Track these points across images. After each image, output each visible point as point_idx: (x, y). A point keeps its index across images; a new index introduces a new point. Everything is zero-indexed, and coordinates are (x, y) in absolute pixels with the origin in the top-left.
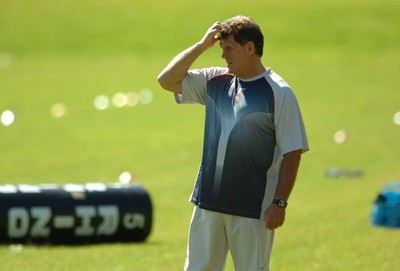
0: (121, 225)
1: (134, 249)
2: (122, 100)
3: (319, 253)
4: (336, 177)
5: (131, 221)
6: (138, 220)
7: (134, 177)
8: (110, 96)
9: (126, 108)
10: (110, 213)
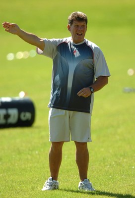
0: (19, 119)
1: (26, 131)
2: (21, 55)
3: (119, 131)
4: (129, 93)
5: (24, 116)
6: (28, 115)
7: (26, 94)
8: (15, 53)
9: (22, 59)
10: (14, 112)
